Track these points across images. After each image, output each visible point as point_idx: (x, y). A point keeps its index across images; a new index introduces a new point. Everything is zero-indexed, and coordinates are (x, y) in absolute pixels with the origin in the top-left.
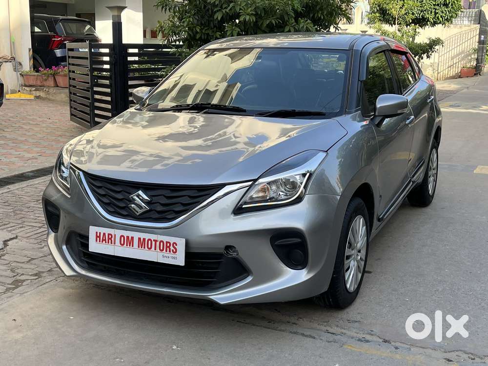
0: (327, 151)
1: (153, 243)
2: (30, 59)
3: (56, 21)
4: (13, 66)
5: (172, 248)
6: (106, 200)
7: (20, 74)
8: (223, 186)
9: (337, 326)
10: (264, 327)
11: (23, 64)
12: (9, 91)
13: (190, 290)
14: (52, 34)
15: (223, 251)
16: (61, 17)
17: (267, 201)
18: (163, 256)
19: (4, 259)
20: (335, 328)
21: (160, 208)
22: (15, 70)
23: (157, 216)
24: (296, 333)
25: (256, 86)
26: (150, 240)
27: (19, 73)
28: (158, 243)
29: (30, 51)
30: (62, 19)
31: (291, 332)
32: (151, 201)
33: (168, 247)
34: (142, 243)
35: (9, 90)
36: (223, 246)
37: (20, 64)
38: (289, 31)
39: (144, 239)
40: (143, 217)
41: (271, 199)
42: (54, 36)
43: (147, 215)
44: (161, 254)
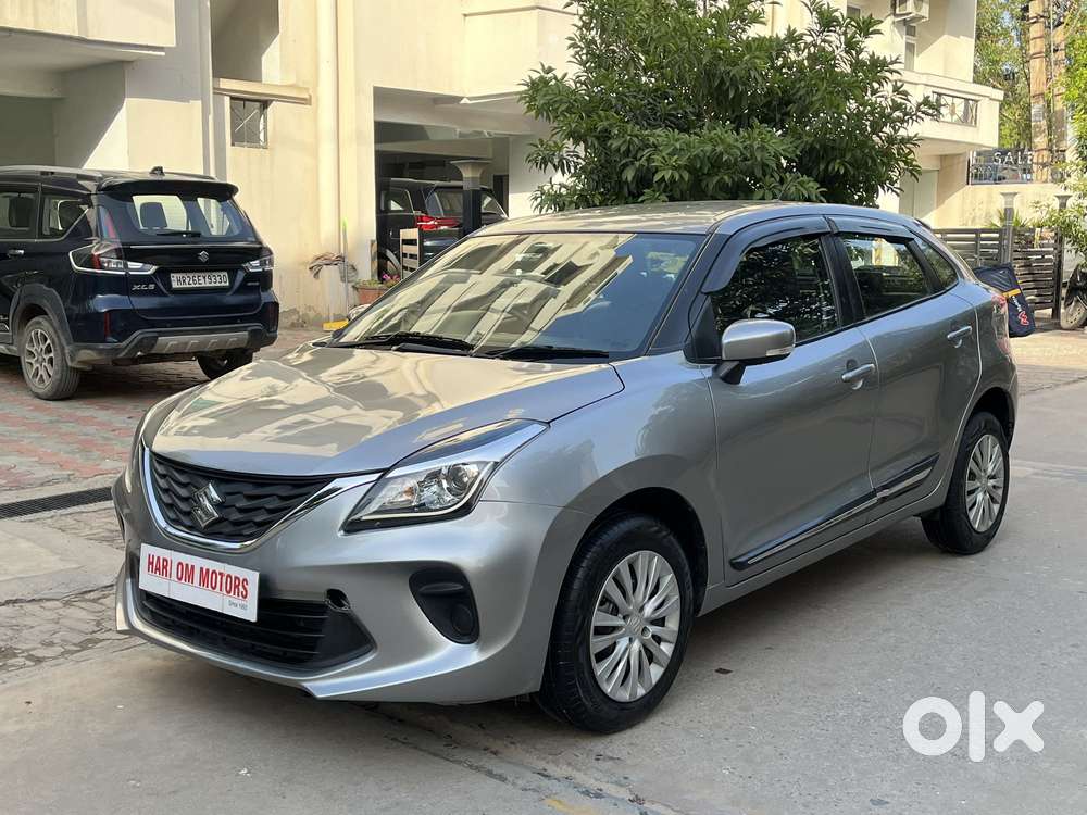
0: (549, 423)
1: (219, 577)
2: (372, 260)
3: (427, 190)
4: (341, 272)
5: (241, 589)
6: (166, 499)
7: (353, 287)
8: (332, 478)
9: (569, 764)
10: (430, 753)
11: (358, 268)
12: (332, 319)
13: (280, 669)
14: (419, 213)
15: (322, 599)
16: (437, 183)
17: (411, 509)
18: (231, 604)
19: (101, 604)
20: (565, 767)
21: (236, 516)
22: (343, 279)
23: (229, 529)
24: (478, 769)
25: (606, 303)
26: (214, 572)
27: (350, 285)
28: (224, 578)
29: (372, 245)
30: (438, 187)
31: (470, 766)
32: (223, 502)
33: (236, 586)
34: (206, 577)
35: (331, 315)
36: (323, 590)
37: (354, 269)
38: (763, 198)
39: (208, 571)
40: (212, 530)
41: (422, 507)
42: (421, 217)
43: (216, 528)
44: (227, 599)
